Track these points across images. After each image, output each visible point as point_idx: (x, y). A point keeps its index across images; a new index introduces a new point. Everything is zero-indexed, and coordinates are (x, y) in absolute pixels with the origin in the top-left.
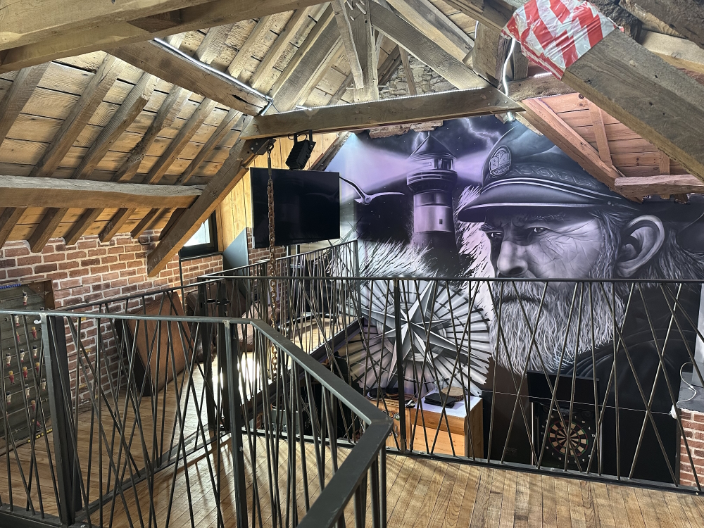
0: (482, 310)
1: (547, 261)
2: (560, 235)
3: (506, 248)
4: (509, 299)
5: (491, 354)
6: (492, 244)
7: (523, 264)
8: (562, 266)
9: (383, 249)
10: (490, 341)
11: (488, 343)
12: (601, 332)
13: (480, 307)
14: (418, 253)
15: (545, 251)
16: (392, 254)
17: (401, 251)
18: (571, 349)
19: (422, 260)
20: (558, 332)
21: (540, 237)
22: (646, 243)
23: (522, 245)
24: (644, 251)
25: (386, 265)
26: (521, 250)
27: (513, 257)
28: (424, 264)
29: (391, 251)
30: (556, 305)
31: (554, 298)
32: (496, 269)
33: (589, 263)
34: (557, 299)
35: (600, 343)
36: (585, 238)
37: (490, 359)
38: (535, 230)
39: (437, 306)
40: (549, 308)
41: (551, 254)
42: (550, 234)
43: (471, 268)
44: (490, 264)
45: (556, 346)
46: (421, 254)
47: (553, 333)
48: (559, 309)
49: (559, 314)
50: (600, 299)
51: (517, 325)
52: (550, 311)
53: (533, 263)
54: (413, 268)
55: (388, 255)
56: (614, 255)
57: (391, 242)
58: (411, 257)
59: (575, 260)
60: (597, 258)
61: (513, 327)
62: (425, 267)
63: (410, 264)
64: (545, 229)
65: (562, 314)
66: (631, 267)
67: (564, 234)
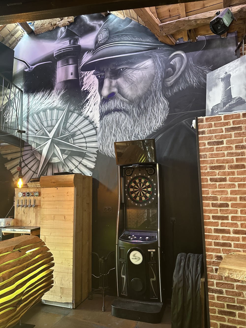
0: (93, 122)
1: (128, 86)
2: (134, 70)
3: (106, 83)
4: (108, 112)
5: (98, 148)
6: (99, 82)
7: (115, 90)
8: (136, 87)
9: (38, 96)
10: (97, 140)
11: (97, 141)
12: (157, 122)
13: (92, 120)
14: (58, 95)
15: (127, 80)
16: (44, 97)
17: (48, 96)
18: (141, 135)
19: (60, 98)
20: (134, 126)
21: (124, 73)
22: (178, 66)
23: (115, 79)
24: (177, 70)
25: (40, 106)
26: (114, 82)
27: (110, 87)
28: (62, 101)
29: (43, 96)
30: (133, 111)
31: (131, 106)
32: (101, 96)
33: (149, 82)
34: (134, 107)
35: (157, 128)
36: (147, 69)
37: (98, 151)
38: (121, 70)
39: (68, 124)
40: (129, 113)
41: (130, 82)
42: (129, 70)
43: (88, 98)
44: (98, 94)
45: (133, 135)
46: (60, 95)
47: (131, 127)
48: (134, 112)
49: (134, 116)
50: (156, 102)
51: (112, 127)
52: (129, 115)
53: (121, 89)
54: (55, 104)
55: (41, 99)
56: (162, 75)
57: (43, 91)
58: (54, 98)
59: (142, 82)
60: (153, 79)
61: (110, 129)
62: (62, 102)
63: (54, 102)
64: (127, 68)
65: (136, 115)
66: (171, 80)
67: (136, 69)
